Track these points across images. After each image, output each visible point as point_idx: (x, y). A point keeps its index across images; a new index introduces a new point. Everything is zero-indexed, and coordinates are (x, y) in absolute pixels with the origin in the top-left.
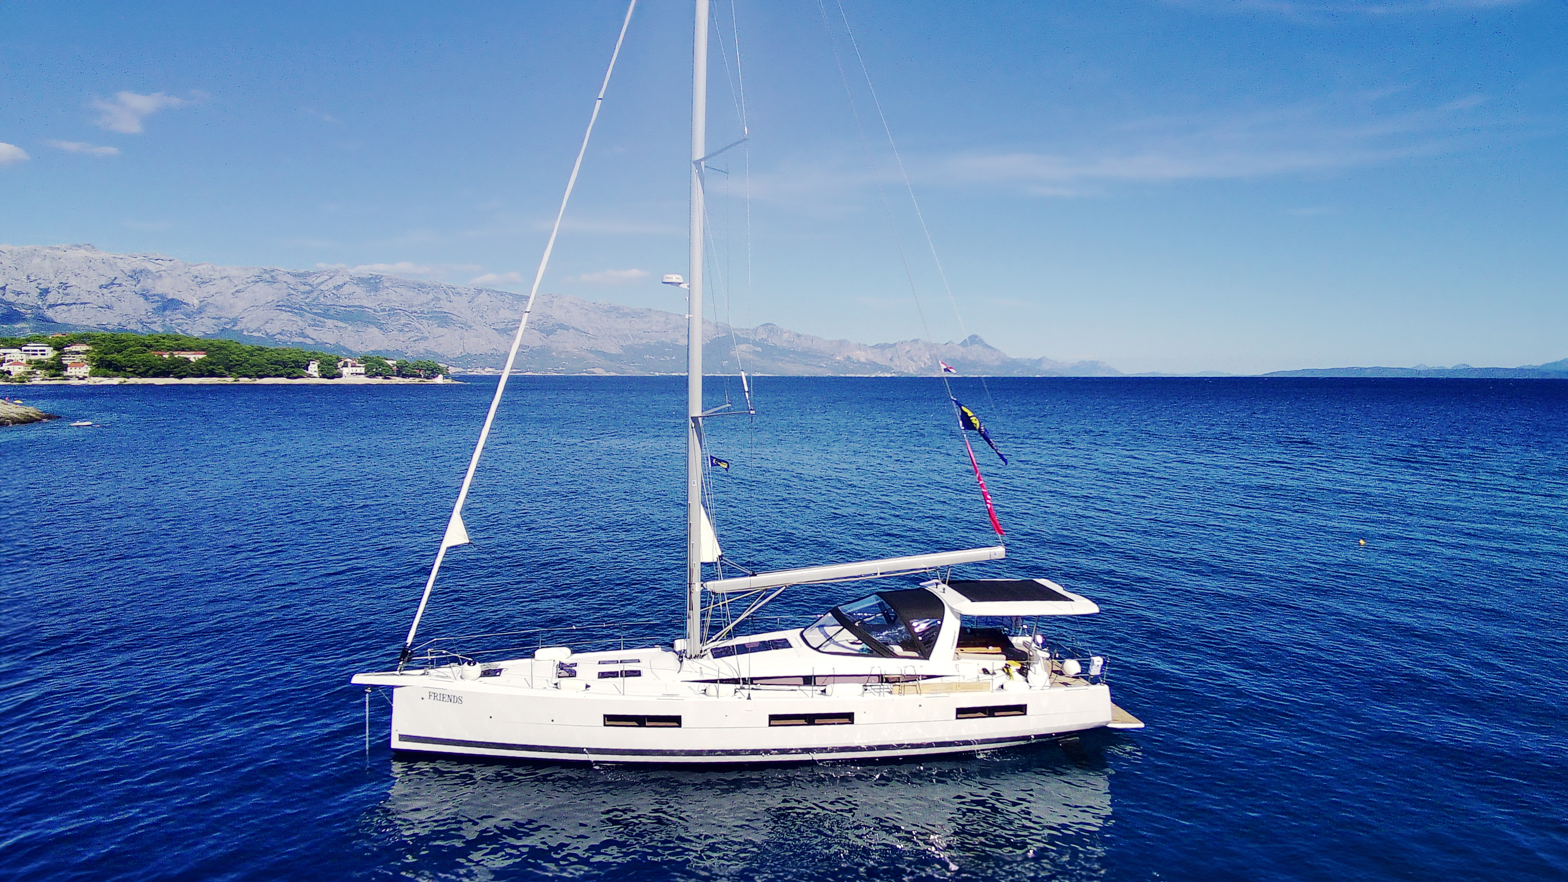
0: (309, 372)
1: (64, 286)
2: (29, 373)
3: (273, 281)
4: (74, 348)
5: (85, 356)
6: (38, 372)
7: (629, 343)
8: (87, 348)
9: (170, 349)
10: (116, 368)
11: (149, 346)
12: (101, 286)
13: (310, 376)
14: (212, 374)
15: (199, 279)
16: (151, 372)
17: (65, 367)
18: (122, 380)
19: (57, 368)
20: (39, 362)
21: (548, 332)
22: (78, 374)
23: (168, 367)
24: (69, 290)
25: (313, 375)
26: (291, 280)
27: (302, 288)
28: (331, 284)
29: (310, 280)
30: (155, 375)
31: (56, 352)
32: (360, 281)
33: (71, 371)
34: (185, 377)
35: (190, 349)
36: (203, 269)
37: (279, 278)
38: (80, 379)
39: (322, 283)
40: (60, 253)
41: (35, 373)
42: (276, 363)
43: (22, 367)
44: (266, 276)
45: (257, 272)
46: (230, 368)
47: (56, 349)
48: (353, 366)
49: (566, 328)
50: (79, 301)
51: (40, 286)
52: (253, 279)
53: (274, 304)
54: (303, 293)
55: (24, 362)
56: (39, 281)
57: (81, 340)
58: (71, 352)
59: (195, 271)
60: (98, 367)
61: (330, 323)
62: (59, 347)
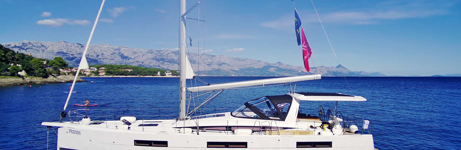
0: (158, 74)
1: (102, 54)
2: (91, 74)
3: (152, 53)
4: (101, 68)
5: (104, 70)
6: (93, 74)
7: (241, 68)
8: (105, 68)
9: (124, 68)
10: (111, 73)
11: (119, 68)
12: (111, 54)
13: (158, 75)
14: (134, 75)
15: (134, 52)
16: (119, 74)
17: (99, 73)
18: (112, 76)
19: (97, 73)
20: (93, 72)
21: (220, 65)
22: (102, 74)
23: (123, 73)
24: (104, 55)
25: (159, 75)
26: (156, 52)
27: (159, 54)
28: (166, 53)
29: (161, 52)
30: (120, 75)
31: (97, 69)
32: (173, 52)
33: (100, 74)
34: (127, 75)
35: (129, 68)
36: (135, 50)
37: (153, 52)
38: (102, 76)
39: (164, 53)
40: (102, 46)
41: (92, 74)
42: (150, 72)
43: (89, 73)
44: (150, 51)
45: (148, 50)
46: (138, 73)
47: (97, 68)
48: (169, 73)
49: (225, 64)
50: (106, 58)
51: (97, 54)
52: (147, 52)
53: (152, 58)
54: (159, 56)
55: (90, 71)
56: (97, 53)
57: (103, 66)
58: (101, 69)
59: (133, 50)
60: (107, 73)
61: (165, 63)
62: (98, 68)
